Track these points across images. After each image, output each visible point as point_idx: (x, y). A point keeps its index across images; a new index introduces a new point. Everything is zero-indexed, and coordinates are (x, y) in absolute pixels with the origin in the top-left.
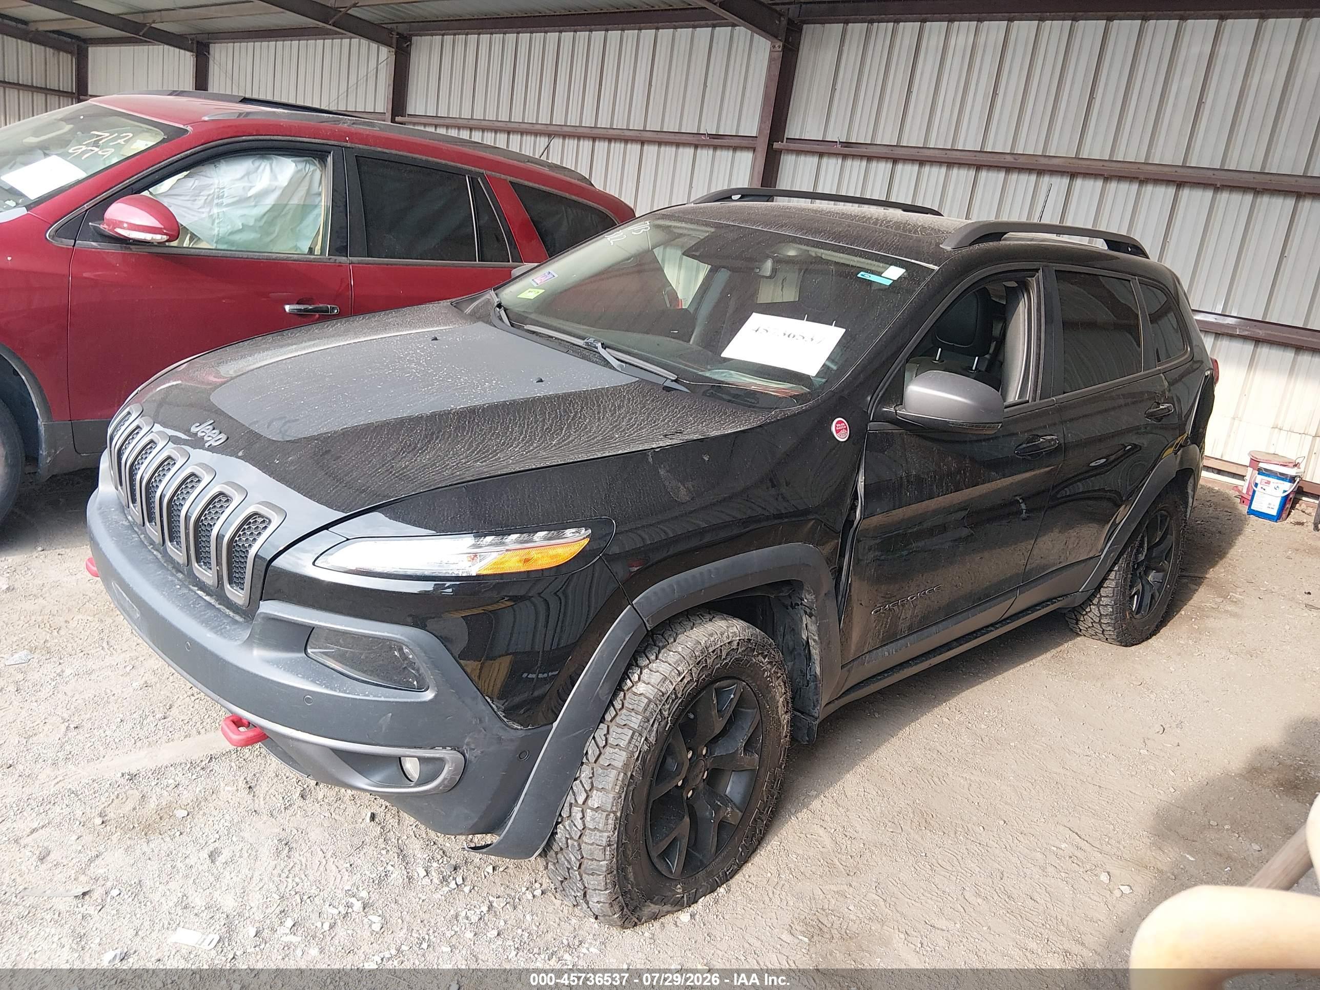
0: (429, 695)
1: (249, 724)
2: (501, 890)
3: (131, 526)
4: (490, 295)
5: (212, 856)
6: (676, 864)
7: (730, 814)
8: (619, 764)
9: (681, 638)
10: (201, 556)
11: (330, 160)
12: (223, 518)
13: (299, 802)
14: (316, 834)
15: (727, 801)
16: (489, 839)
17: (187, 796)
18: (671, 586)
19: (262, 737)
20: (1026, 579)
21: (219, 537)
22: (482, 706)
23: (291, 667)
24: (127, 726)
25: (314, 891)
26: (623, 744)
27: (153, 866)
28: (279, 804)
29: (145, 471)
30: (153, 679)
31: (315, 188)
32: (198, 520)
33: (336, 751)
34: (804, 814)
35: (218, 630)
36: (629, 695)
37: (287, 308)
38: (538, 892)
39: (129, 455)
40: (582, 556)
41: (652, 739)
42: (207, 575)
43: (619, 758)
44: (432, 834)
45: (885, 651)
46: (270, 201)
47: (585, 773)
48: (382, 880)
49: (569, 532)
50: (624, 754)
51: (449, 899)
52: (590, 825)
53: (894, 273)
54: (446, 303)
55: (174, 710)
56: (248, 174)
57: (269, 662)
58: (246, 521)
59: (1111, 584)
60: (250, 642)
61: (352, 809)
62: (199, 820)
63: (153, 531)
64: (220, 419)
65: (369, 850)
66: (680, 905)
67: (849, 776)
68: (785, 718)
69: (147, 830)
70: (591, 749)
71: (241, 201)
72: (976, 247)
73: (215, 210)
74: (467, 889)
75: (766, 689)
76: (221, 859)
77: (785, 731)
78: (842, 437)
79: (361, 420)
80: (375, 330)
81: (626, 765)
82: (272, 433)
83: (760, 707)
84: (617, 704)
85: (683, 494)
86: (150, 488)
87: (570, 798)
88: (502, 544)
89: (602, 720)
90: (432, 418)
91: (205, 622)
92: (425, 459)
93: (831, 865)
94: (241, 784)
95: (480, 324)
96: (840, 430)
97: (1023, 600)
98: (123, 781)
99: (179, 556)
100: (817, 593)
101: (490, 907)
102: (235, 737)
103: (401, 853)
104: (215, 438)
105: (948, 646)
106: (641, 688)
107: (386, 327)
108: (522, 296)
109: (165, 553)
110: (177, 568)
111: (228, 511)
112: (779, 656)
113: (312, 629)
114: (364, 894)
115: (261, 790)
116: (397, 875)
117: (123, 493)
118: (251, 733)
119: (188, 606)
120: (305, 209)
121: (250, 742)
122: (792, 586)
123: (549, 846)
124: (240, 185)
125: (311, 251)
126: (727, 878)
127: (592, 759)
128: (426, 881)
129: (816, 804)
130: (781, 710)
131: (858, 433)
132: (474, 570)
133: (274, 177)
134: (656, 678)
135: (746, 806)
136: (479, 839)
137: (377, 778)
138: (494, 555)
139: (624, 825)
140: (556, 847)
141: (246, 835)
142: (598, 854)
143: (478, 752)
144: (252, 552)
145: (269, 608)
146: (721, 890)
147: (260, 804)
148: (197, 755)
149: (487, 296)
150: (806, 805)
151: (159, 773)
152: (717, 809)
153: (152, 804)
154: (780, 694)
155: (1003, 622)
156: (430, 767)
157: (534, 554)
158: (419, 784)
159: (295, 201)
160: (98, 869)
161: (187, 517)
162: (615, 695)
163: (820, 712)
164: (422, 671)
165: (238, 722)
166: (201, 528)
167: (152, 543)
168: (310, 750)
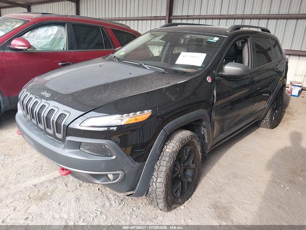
0: (114, 157)
1: (66, 170)
2: (134, 205)
3: (28, 121)
4: (112, 55)
5: (59, 204)
6: (179, 194)
7: (190, 180)
8: (164, 170)
9: (176, 136)
10: (48, 126)
11: (66, 26)
12: (53, 116)
13: (79, 188)
14: (85, 195)
15: (188, 176)
16: (131, 192)
17: (50, 189)
18: (173, 123)
19: (70, 172)
20: (251, 114)
21: (53, 121)
22: (128, 159)
23: (76, 153)
24: (32, 172)
25: (87, 210)
26: (165, 165)
27: (44, 208)
28: (74, 189)
29: (30, 106)
30: (37, 160)
31: (63, 33)
32: (46, 117)
33: (90, 174)
34: (206, 178)
35: (55, 146)
36: (164, 152)
37: (59, 64)
38: (144, 205)
39: (25, 102)
40: (150, 117)
41: (172, 163)
42: (51, 132)
43: (164, 169)
44: (114, 192)
45: (221, 135)
46: (52, 37)
47: (155, 174)
48: (104, 206)
49: (146, 111)
50: (165, 168)
51: (122, 209)
52: (158, 187)
53: (216, 39)
54: (101, 58)
55: (44, 167)
56: (46, 31)
57: (70, 153)
58: (60, 116)
59: (268, 114)
60: (64, 148)
61: (93, 188)
62: (54, 195)
63: (34, 121)
64: (48, 90)
65: (100, 198)
66: (181, 204)
67: (214, 167)
68: (200, 154)
69: (41, 199)
70: (156, 167)
71: (45, 38)
72: (235, 31)
73: (39, 40)
74: (126, 206)
75: (196, 147)
76: (61, 205)
77: (201, 157)
78: (210, 81)
79: (86, 87)
80: (84, 65)
81: (166, 170)
82: (64, 92)
83: (195, 152)
84: (162, 155)
85: (173, 99)
86: (32, 110)
87: (152, 180)
88: (129, 116)
89: (158, 159)
90: (105, 85)
91: (52, 144)
92: (106, 95)
93: (215, 190)
94: (64, 185)
95: (111, 62)
96: (209, 79)
97: (250, 120)
98: (33, 187)
99: (42, 127)
100: (206, 122)
101: (133, 210)
102: (63, 173)
103: (107, 198)
104: (48, 95)
105: (234, 133)
106: (167, 150)
107: (87, 65)
108: (120, 54)
109: (38, 127)
110: (42, 130)
111: (54, 114)
112: (198, 139)
113: (81, 143)
114: (100, 210)
115: (69, 185)
116: (107, 204)
117: (25, 112)
118: (67, 172)
119: (47, 140)
120: (61, 39)
121: (67, 174)
122: (200, 121)
123: (147, 193)
124: (44, 34)
125: (64, 49)
126: (191, 196)
127: (157, 170)
128: (115, 205)
129: (208, 175)
130: (199, 152)
131: (213, 80)
132: (123, 123)
133: (53, 31)
134: (171, 147)
135: (193, 177)
136: (129, 193)
137: (102, 180)
138: (128, 119)
139: (167, 186)
140: (149, 193)
141: (67, 197)
142: (161, 194)
143: (128, 171)
144: (63, 124)
145: (68, 138)
146: (190, 199)
147: (69, 189)
148: (51, 178)
149: (111, 55)
150: (206, 175)
151: (42, 184)
152: (187, 179)
153: (41, 192)
154: (199, 148)
155: (246, 126)
156: (116, 176)
157: (138, 118)
158: (113, 181)
159: (58, 37)
160: (29, 211)
161: (43, 117)
162: (161, 153)
163: (207, 152)
164: (112, 151)
165: (63, 169)
166: (48, 119)
167: (34, 124)
168: (83, 175)
